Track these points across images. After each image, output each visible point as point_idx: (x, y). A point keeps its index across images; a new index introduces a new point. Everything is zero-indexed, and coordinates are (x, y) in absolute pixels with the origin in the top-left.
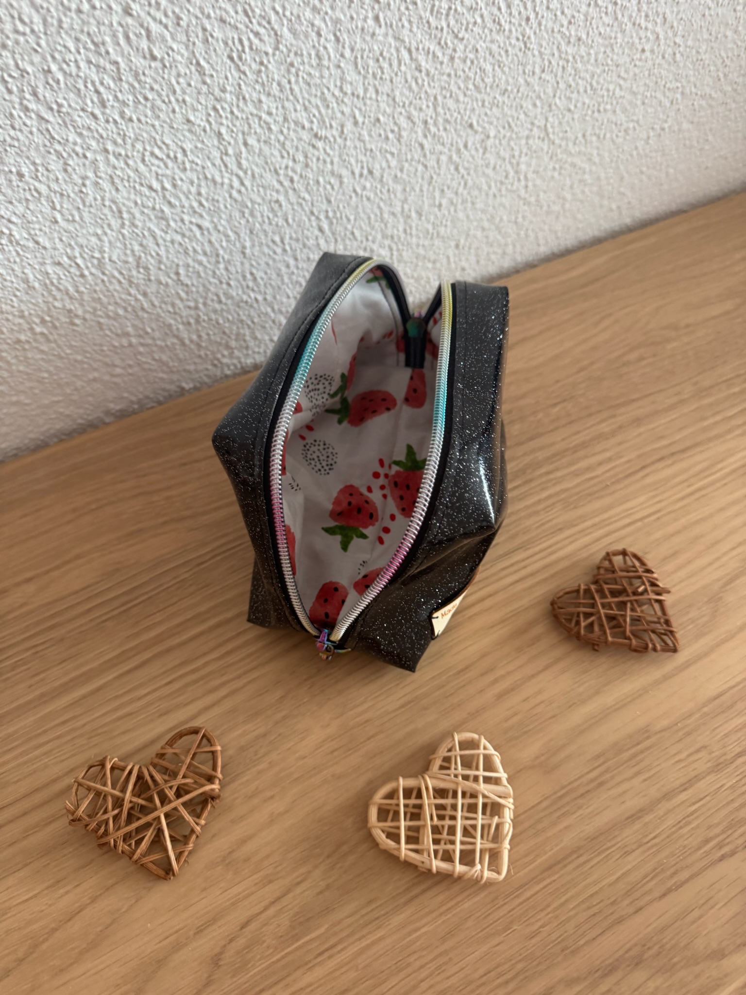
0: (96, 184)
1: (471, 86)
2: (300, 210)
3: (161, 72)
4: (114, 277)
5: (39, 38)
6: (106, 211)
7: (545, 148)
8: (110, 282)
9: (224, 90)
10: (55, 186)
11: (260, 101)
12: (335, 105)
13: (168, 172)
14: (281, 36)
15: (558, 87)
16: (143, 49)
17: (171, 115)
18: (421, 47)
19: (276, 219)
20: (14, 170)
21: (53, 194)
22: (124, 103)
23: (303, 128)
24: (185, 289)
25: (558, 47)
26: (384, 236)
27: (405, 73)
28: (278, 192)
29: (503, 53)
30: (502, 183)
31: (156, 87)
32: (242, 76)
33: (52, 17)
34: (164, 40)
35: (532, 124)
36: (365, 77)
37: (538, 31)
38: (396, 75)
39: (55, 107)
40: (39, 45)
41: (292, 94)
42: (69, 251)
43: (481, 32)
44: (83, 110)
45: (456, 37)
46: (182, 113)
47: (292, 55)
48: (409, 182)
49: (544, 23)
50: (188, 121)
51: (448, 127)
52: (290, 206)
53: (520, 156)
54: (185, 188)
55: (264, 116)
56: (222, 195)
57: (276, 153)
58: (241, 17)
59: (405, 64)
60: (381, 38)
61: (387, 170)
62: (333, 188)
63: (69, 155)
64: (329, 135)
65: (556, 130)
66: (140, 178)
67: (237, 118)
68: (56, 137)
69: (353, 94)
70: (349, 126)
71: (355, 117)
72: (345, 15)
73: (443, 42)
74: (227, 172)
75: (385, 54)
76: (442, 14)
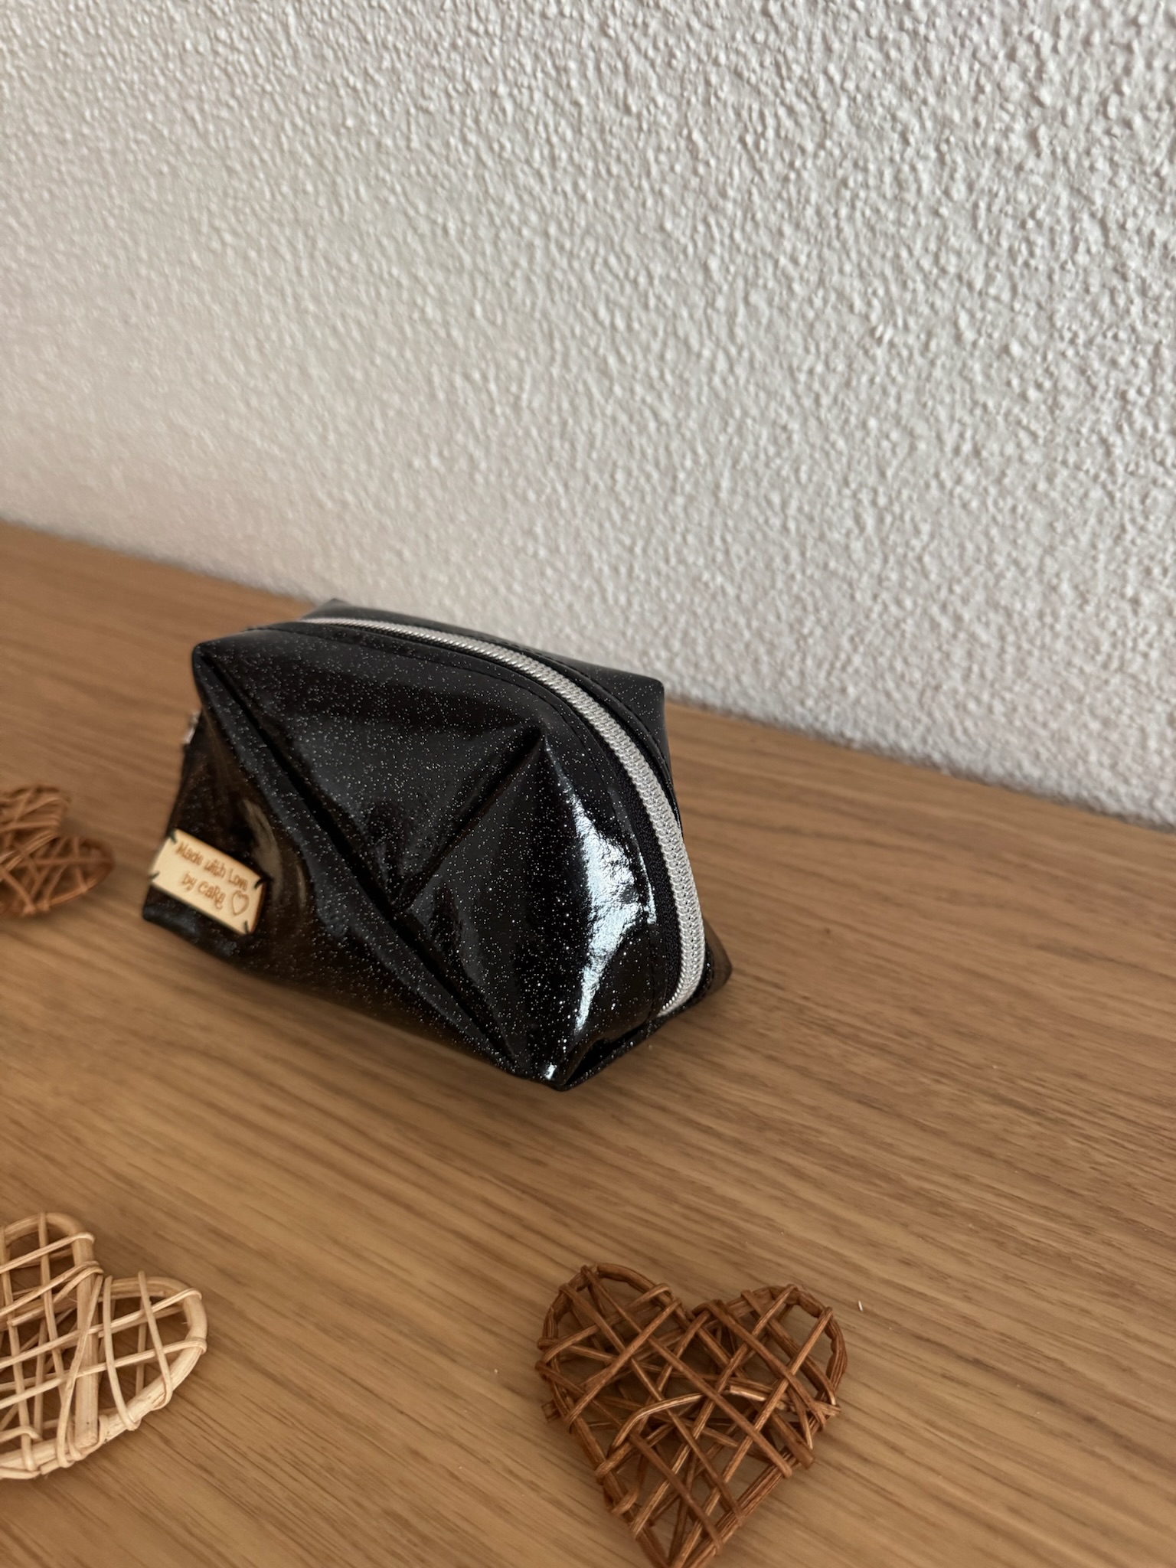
0: (528, 280)
2: (824, 465)
3: (635, 135)
4: (530, 434)
5: (493, 44)
8: (525, 441)
9: (723, 194)
10: (479, 260)
11: (781, 233)
12: (921, 287)
14: (832, 124)
16: (616, 93)
17: (640, 210)
18: (1130, 224)
19: (778, 461)
20: (440, 220)
21: (477, 275)
22: (580, 170)
23: (851, 308)
27: (1086, 271)
28: (790, 411)
31: (625, 157)
32: (757, 179)
33: (512, 17)
34: (647, 86)
36: (991, 252)
38: (1063, 268)
39: (496, 147)
40: (491, 52)
41: (838, 237)
44: (528, 162)
46: (656, 212)
47: (848, 164)
50: (662, 228)
52: (808, 450)
54: (644, 336)
55: (783, 261)
56: (697, 375)
57: (797, 337)
58: (770, 75)
59: (1088, 251)
60: (1036, 180)
62: (893, 451)
63: (503, 225)
64: (899, 342)
66: (584, 295)
67: (738, 249)
68: (492, 191)
69: (960, 277)
70: (943, 340)
71: (956, 325)
72: (963, 114)
74: (710, 338)
75: (1040, 214)
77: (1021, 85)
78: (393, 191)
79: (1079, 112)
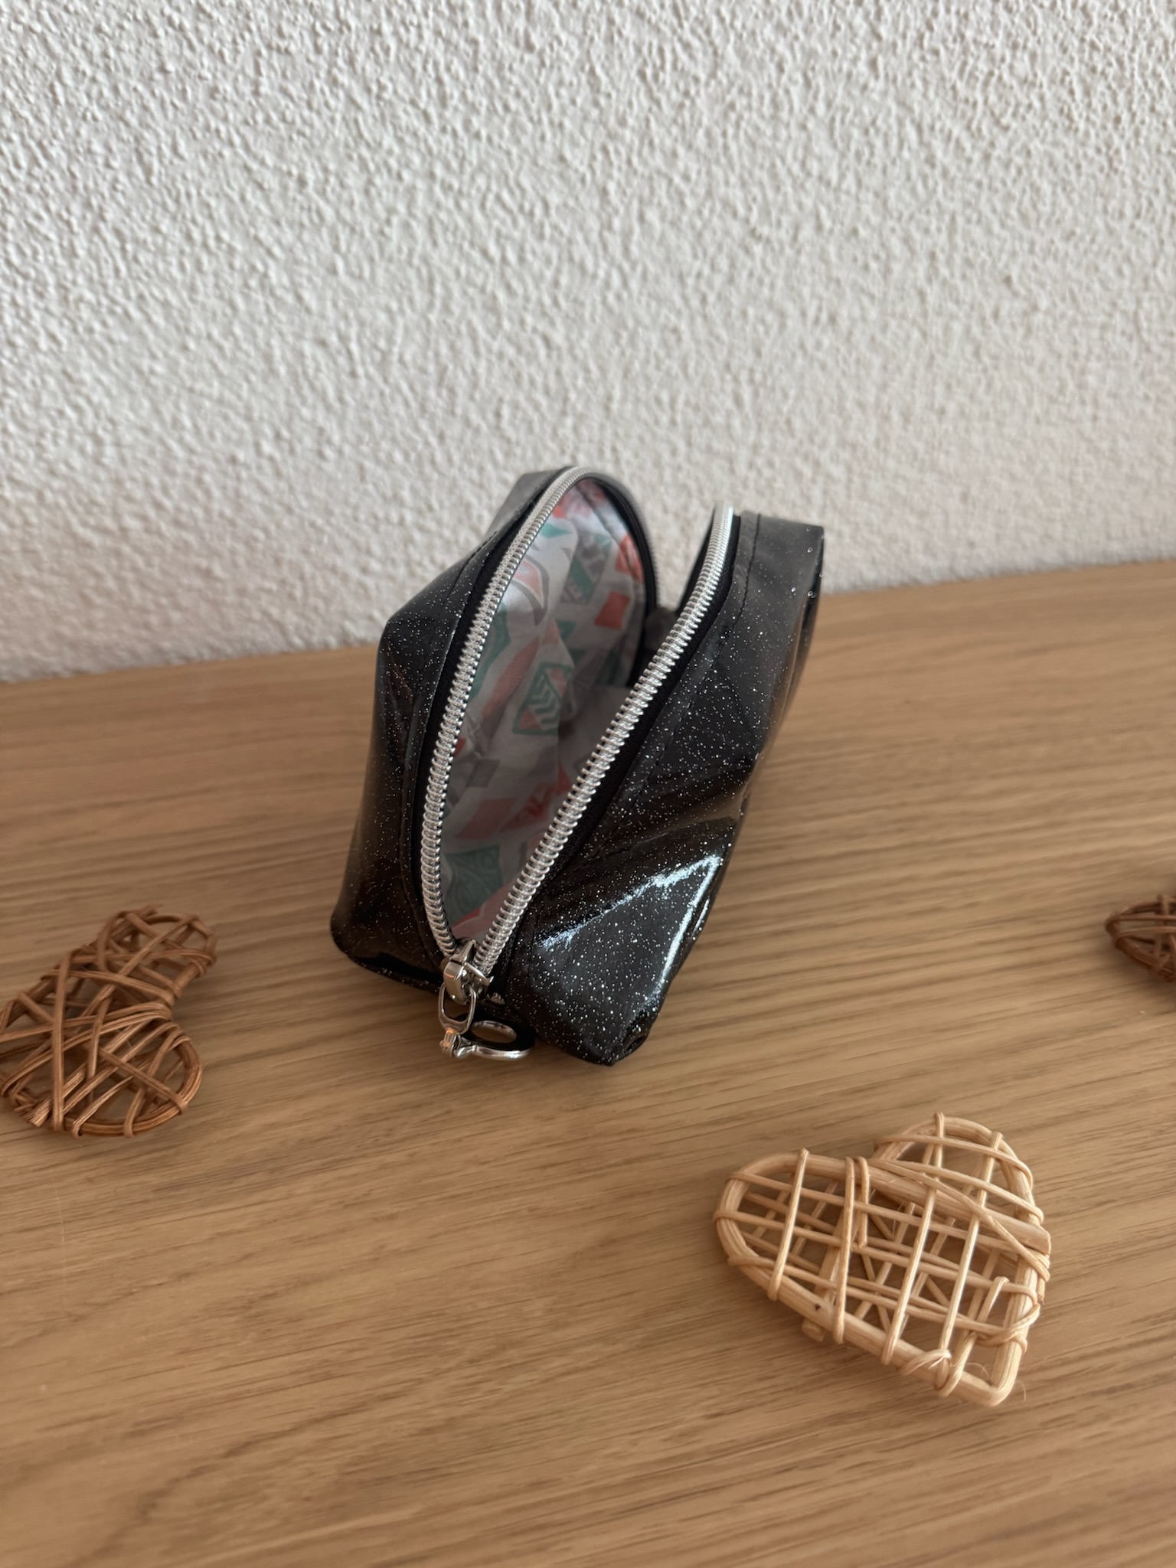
0: (406, 226)
1: (1013, 212)
2: (709, 357)
3: (536, 71)
4: (399, 390)
6: (412, 274)
7: (1134, 353)
8: (393, 400)
9: (622, 122)
10: (345, 212)
11: (675, 154)
12: (789, 190)
13: (516, 235)
14: (723, 57)
15: (1162, 250)
16: (517, 31)
17: (538, 144)
18: (938, 126)
19: (667, 362)
20: (295, 171)
21: (340, 227)
22: (474, 108)
23: (735, 214)
24: (506, 446)
25: (1166, 181)
26: (843, 443)
27: (908, 164)
28: (679, 313)
29: (1071, 167)
30: (1052, 400)
31: (525, 93)
32: (655, 108)
34: (549, 24)
35: (1114, 305)
36: (843, 156)
37: (1133, 144)
38: (894, 162)
39: (374, 88)
41: (725, 154)
42: (342, 325)
43: (1038, 124)
44: (413, 103)
45: (997, 122)
47: (735, 91)
48: (894, 355)
49: (1144, 132)
50: (562, 159)
51: (968, 273)
52: (693, 345)
53: (1087, 359)
54: (537, 265)
55: (677, 180)
56: (591, 295)
57: (687, 247)
58: (668, 14)
59: (910, 149)
60: (875, 97)
61: (860, 325)
62: (767, 332)
63: (378, 169)
64: (773, 238)
65: (1156, 327)
66: (472, 234)
67: (635, 172)
68: (366, 135)
69: (820, 178)
70: (807, 231)
71: (818, 217)
72: (825, 47)
73: (974, 126)
74: (605, 259)
75: (879, 122)
76: (977, 79)
77: (865, 26)
78: (231, 144)
79: (904, 44)
